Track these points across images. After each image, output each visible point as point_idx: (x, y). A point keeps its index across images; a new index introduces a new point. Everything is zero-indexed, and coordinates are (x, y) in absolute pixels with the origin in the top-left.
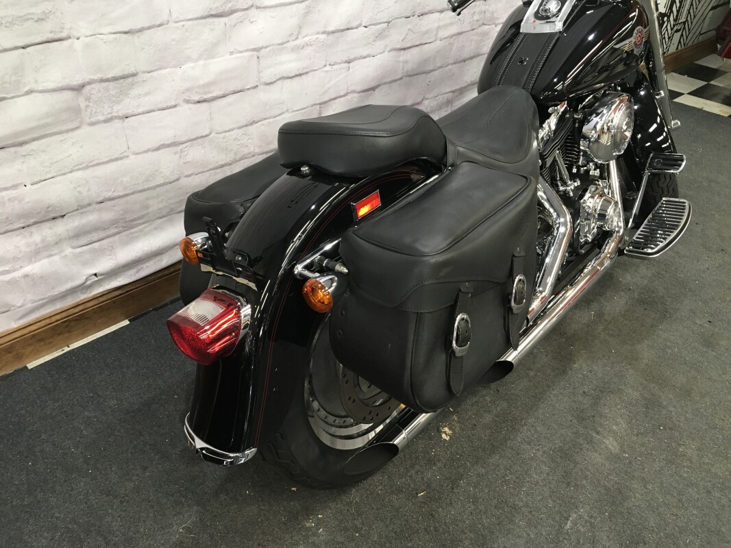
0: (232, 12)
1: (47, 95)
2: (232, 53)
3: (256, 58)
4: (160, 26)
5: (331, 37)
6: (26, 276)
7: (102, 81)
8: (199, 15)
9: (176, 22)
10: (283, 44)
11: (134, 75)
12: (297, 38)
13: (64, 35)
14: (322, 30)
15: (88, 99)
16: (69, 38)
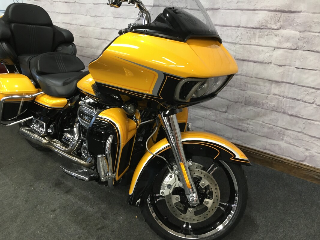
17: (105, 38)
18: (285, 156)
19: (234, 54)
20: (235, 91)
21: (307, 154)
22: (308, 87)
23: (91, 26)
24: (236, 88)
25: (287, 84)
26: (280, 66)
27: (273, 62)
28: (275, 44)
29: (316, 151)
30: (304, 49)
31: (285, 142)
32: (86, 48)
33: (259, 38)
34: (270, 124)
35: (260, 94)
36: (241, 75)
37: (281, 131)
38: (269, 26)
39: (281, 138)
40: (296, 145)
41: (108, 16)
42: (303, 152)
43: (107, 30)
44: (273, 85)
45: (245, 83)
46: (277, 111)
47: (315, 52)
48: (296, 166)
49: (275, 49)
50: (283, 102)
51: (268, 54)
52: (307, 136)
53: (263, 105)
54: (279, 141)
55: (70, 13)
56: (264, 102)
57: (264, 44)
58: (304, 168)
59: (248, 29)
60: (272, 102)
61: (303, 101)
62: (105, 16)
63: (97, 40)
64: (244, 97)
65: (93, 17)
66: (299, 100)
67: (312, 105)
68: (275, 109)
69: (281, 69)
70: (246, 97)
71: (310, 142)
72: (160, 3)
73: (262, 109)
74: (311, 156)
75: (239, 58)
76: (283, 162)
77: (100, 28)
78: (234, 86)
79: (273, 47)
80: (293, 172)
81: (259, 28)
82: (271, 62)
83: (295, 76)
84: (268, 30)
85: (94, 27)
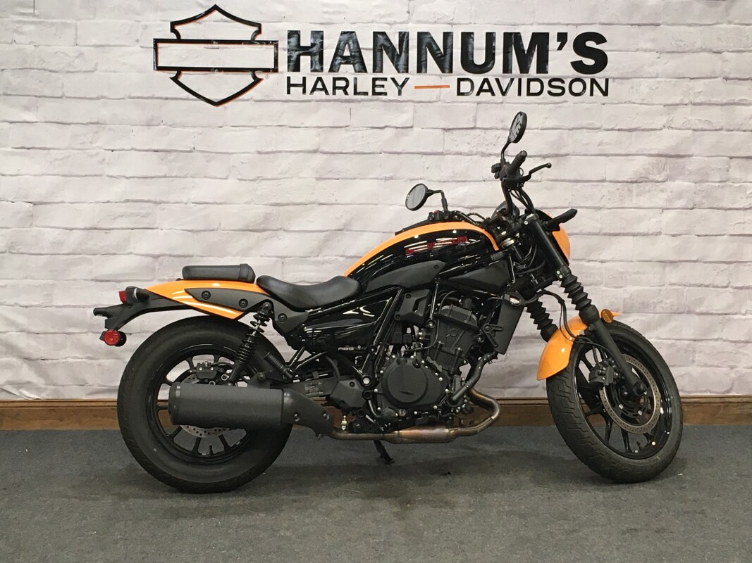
0: (264, 230)
1: (139, 257)
2: (262, 256)
3: (280, 263)
4: (211, 231)
5: (349, 260)
6: (100, 365)
7: (171, 255)
8: (240, 227)
9: (223, 230)
10: (305, 257)
11: (191, 256)
12: (317, 256)
13: (155, 226)
14: (341, 253)
15: (161, 264)
16: (157, 228)
17: (280, 227)
18: (701, 392)
19: (599, 225)
20: (605, 290)
21: (733, 375)
22: (718, 262)
23: (233, 204)
24: (606, 285)
25: (688, 263)
26: (673, 236)
27: (663, 232)
28: (662, 204)
29: (745, 365)
30: (703, 206)
31: (698, 366)
32: (201, 258)
33: (637, 196)
34: (669, 339)
35: (648, 288)
36: (612, 261)
37: (689, 345)
38: (651, 177)
39: (691, 358)
40: (715, 364)
41: (301, 178)
42: (727, 375)
43: (291, 208)
44: (668, 269)
45: (622, 273)
46: (679, 311)
47: (718, 209)
48: (722, 403)
49: (665, 211)
50: (685, 294)
51: (655, 221)
52: (728, 343)
53: (655, 307)
54: (688, 366)
55: (165, 177)
56: (655, 301)
57: (647, 206)
58: (734, 403)
59: (619, 184)
60: (668, 298)
61: (714, 287)
62: (292, 178)
63: (251, 233)
64: (622, 300)
65: (251, 180)
66: (707, 286)
67: (727, 289)
68: (674, 308)
69: (677, 241)
70: (625, 299)
71: (734, 352)
72: (446, 148)
73: (653, 314)
74: (740, 378)
75: (608, 231)
76: (700, 403)
77: (265, 205)
78: (601, 283)
79: (660, 208)
80: (719, 417)
81: (636, 182)
82: (660, 232)
83: (696, 248)
84: (651, 183)
85: (247, 203)
